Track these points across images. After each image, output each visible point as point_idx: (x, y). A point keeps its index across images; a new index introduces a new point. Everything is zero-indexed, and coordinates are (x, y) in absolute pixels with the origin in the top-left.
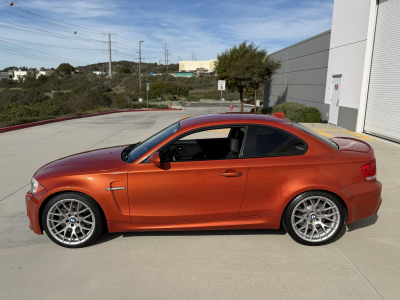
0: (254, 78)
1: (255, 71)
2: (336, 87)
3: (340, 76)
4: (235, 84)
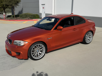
0: (13, 5)
1: (13, 2)
2: (43, 8)
3: (44, 5)
4: (3, 7)
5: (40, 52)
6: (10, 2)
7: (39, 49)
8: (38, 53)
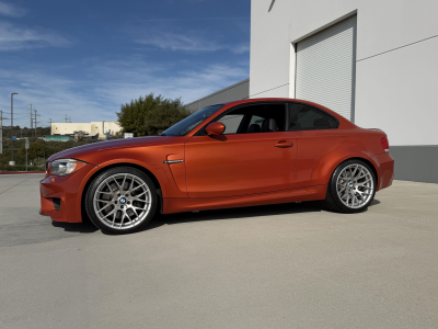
5: (130, 206)
6: (163, 117)
7: (127, 195)
8: (125, 209)
